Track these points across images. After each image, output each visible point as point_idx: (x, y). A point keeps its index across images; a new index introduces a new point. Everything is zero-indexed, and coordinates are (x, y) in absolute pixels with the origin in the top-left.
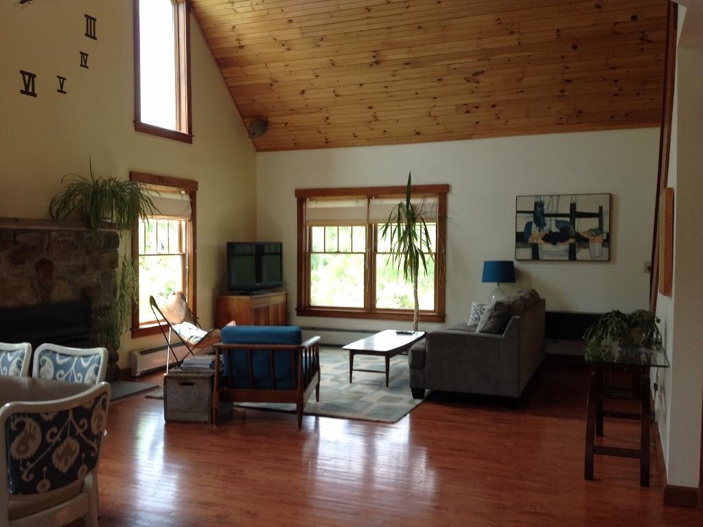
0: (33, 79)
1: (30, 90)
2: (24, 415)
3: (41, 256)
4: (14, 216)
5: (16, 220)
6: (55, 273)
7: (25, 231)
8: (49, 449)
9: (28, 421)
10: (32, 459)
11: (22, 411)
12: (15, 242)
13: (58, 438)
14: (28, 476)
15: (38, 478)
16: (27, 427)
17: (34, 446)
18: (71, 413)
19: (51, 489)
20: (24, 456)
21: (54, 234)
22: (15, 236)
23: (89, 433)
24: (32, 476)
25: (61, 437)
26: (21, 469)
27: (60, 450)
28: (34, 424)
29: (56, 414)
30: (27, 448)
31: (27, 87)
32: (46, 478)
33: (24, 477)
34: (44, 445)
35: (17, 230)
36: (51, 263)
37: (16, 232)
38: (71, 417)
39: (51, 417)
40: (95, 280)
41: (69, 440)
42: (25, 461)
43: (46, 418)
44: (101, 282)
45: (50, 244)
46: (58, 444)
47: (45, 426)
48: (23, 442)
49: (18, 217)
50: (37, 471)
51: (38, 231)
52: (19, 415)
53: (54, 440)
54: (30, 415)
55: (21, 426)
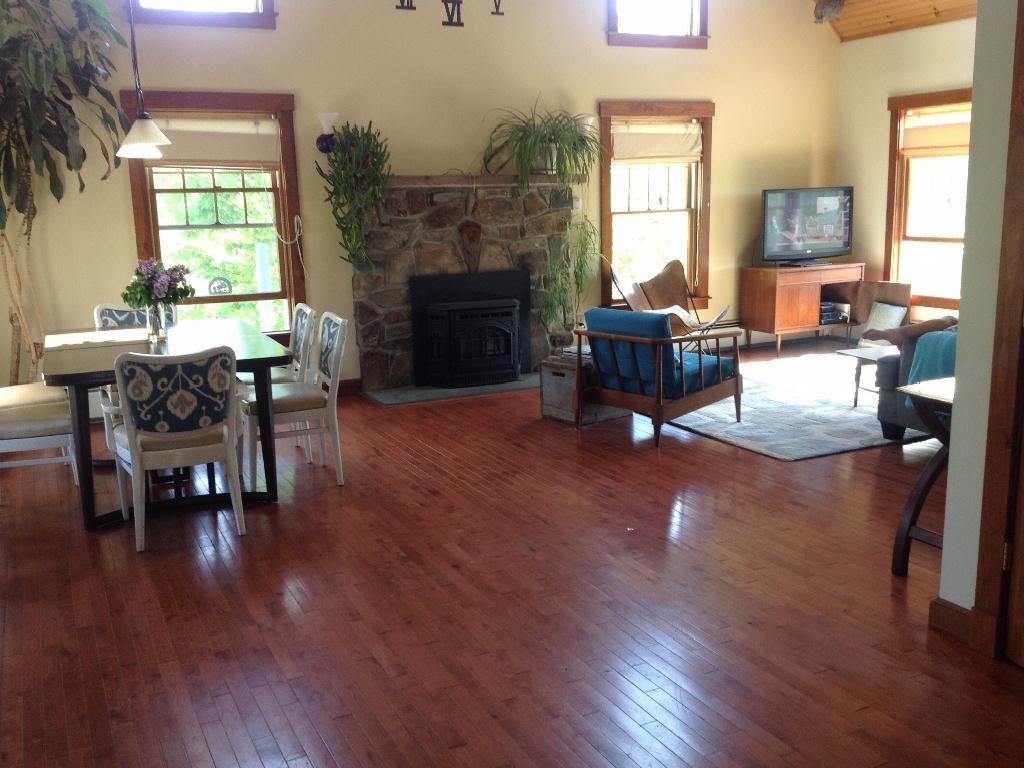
0: (459, 6)
1: (455, 20)
2: (134, 363)
3: (465, 218)
4: (425, 174)
5: (427, 178)
6: (482, 237)
7: (445, 190)
8: (162, 396)
9: (139, 370)
10: (148, 402)
11: (132, 360)
12: (432, 203)
13: (170, 388)
14: (146, 416)
15: (156, 419)
16: (138, 374)
17: (147, 392)
18: (179, 367)
19: (169, 431)
20: (140, 399)
21: (481, 192)
22: (432, 195)
23: (206, 388)
24: (149, 417)
25: (172, 387)
26: (139, 409)
27: (174, 398)
28: (144, 372)
29: (163, 366)
30: (141, 393)
31: (450, 17)
32: (164, 420)
33: (142, 415)
34: (156, 393)
35: (434, 189)
36: (477, 226)
37: (432, 193)
38: (180, 371)
39: (159, 368)
40: (537, 245)
41: (181, 392)
42: (141, 403)
43: (154, 369)
44: (546, 248)
45: (476, 204)
46: (170, 394)
47: (155, 376)
48: (137, 386)
49: (429, 174)
50: (153, 412)
51: (462, 190)
52: (129, 363)
53: (166, 390)
54: (139, 364)
55: (133, 373)
